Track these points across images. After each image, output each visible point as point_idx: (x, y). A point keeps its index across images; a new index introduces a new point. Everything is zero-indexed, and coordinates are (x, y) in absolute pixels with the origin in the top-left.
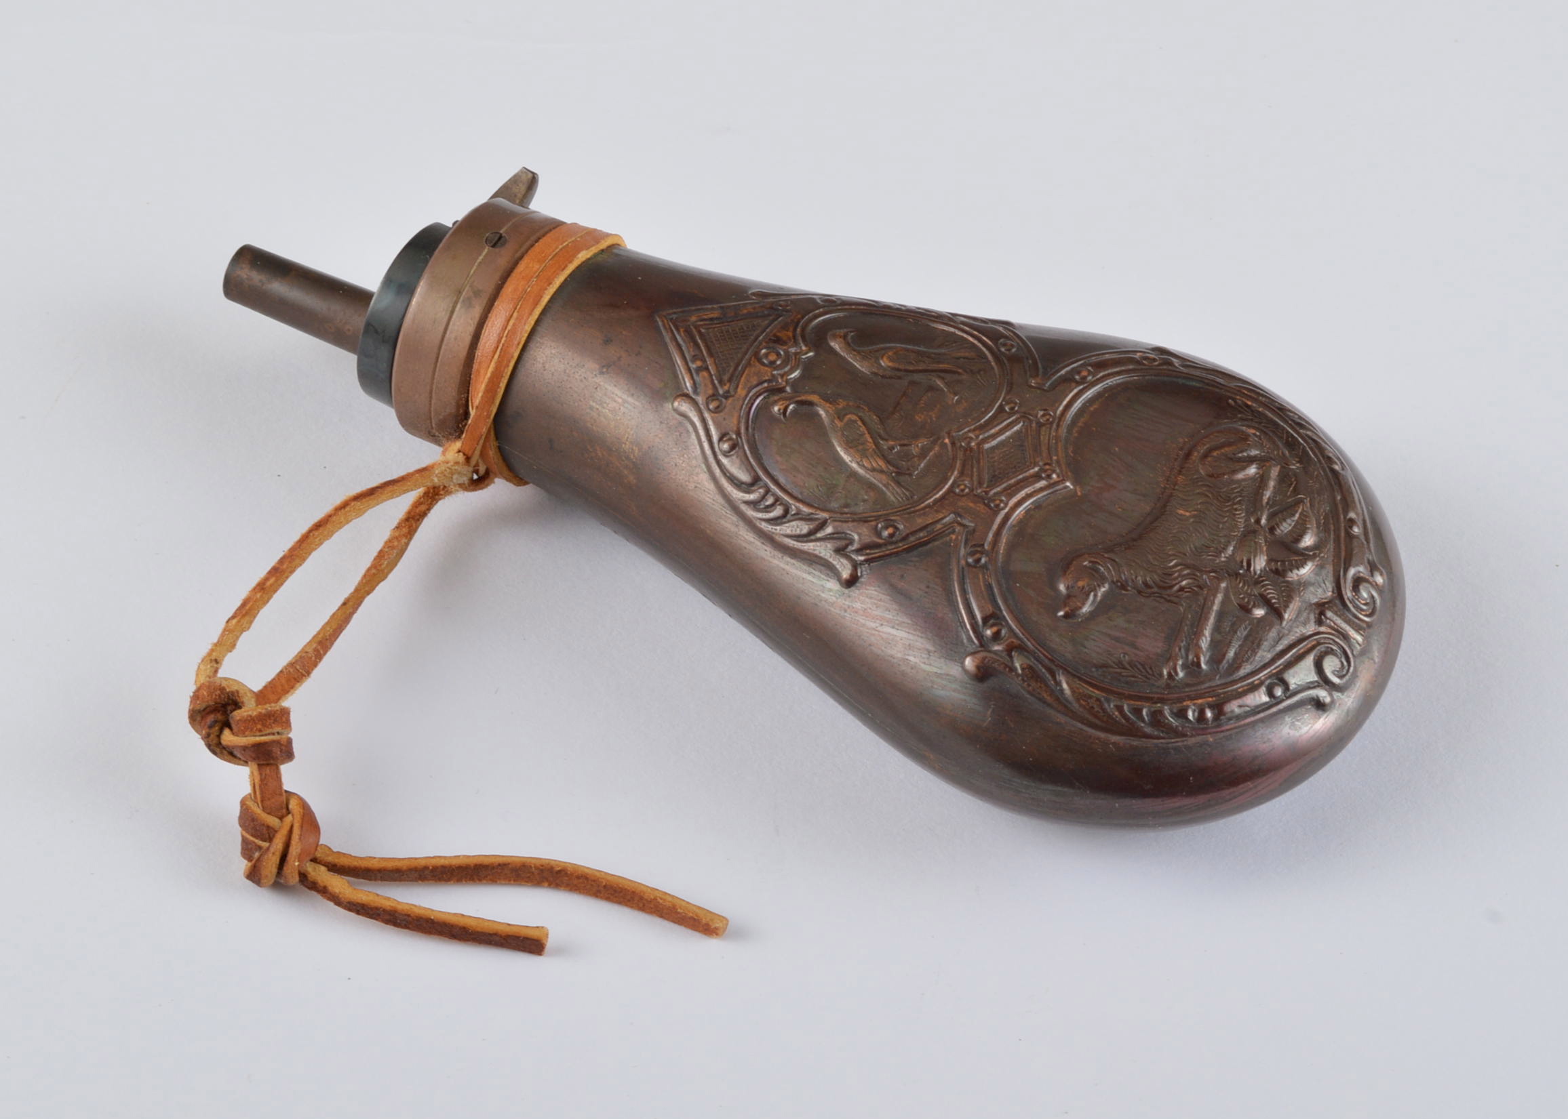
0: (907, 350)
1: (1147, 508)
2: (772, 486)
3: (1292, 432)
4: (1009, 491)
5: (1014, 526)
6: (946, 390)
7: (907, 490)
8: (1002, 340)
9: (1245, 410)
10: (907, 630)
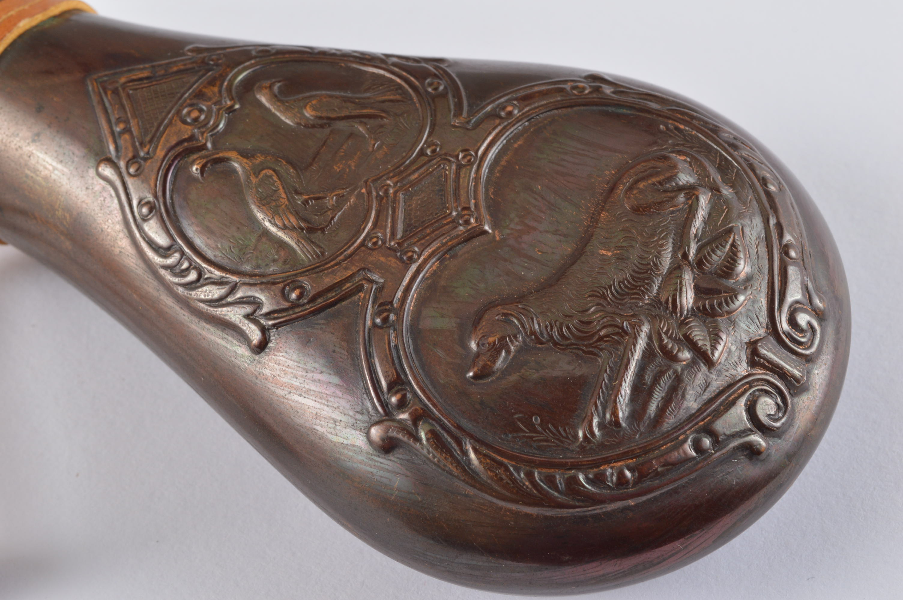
0: (331, 96)
1: (568, 249)
2: (187, 250)
3: (726, 155)
4: (423, 241)
5: (427, 279)
6: (367, 136)
7: (318, 246)
8: (428, 80)
9: (677, 135)
10: (314, 399)
